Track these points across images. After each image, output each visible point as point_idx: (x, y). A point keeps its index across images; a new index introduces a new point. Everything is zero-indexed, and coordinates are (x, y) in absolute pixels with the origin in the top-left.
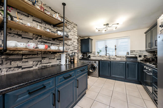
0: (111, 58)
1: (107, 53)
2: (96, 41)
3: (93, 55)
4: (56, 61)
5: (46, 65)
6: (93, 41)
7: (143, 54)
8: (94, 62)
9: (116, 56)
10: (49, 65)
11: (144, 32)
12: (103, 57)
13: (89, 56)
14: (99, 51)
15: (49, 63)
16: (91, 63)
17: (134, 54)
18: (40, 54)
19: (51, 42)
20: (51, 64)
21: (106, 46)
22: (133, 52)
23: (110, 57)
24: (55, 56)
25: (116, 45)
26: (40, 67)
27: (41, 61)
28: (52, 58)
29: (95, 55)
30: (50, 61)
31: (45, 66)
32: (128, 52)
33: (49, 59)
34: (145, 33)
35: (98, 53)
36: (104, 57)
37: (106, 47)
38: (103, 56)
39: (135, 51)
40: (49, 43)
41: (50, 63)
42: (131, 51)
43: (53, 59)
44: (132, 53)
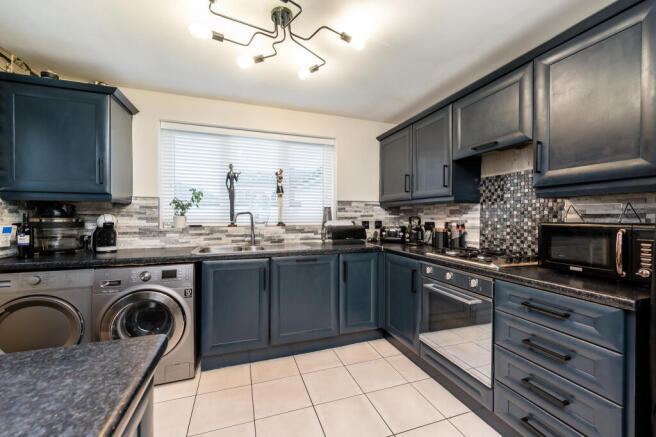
0: (262, 236)
1: (237, 210)
2: (164, 125)
3: (143, 223)
6: (135, 118)
7: (372, 216)
8: (156, 271)
9: (281, 224)
11: (378, 135)
12: (215, 236)
13: (106, 234)
14: (186, 198)
16: (130, 284)
17: (349, 214)
21: (231, 167)
22: (347, 208)
23: (256, 232)
25: (281, 171)
29: (153, 219)
32: (329, 208)
34: (378, 138)
35: (181, 207)
36: (223, 236)
37: (228, 177)
38: (212, 230)
39: (353, 204)
42: (339, 202)
44: (341, 214)
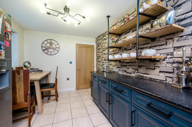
4: (158, 73)
5: (143, 75)
10: (146, 77)
15: (146, 74)
18: (137, 63)
19: (149, 45)
20: (148, 76)
24: (156, 65)
26: (137, 76)
27: (138, 69)
28: (151, 67)
30: (148, 72)
31: (142, 77)
33: (147, 69)
40: (146, 47)
41: (148, 74)
43: (153, 69)
